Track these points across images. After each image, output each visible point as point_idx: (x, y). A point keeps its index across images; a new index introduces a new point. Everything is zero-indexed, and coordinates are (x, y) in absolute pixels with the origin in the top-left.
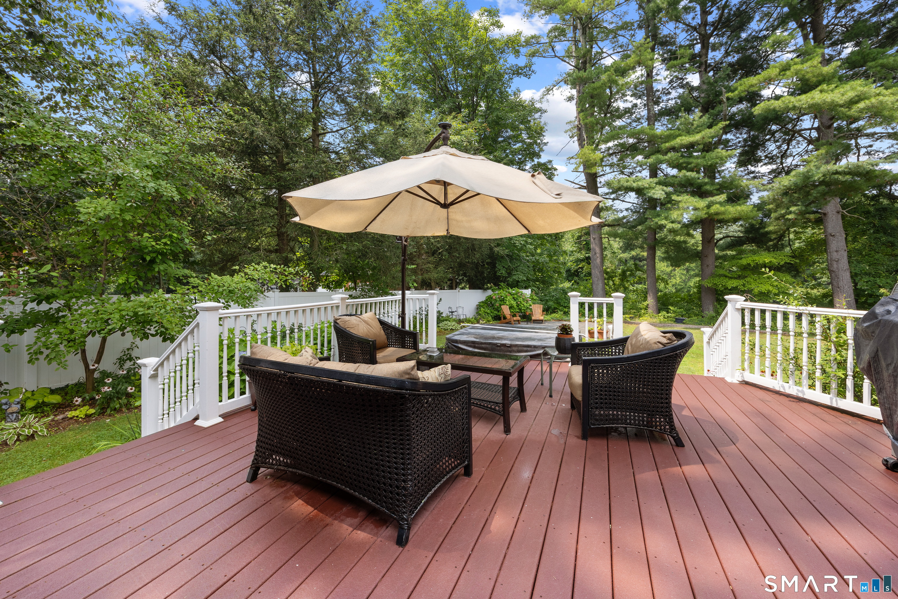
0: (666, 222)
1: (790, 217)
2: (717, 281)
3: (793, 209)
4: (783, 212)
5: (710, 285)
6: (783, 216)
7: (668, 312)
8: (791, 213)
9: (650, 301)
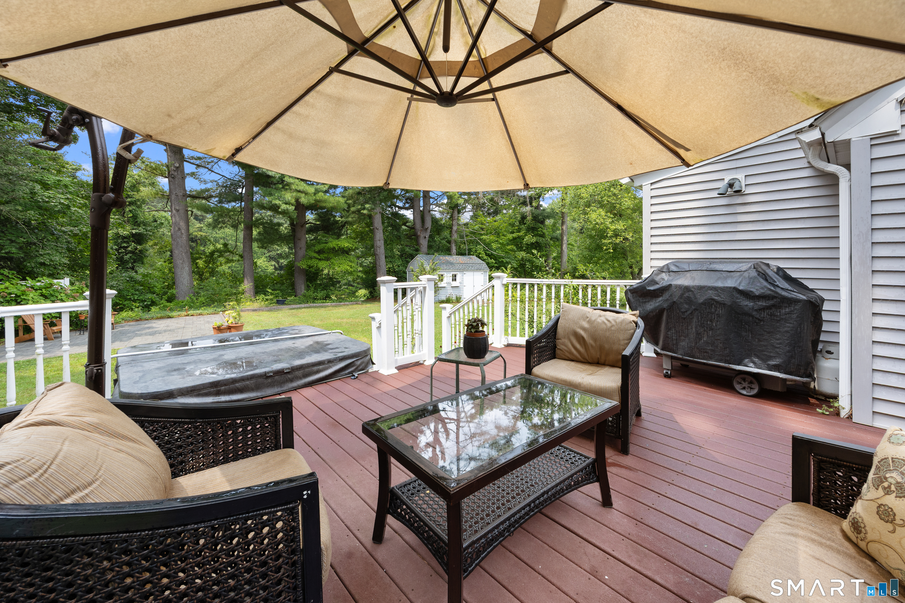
0: (281, 203)
1: (365, 212)
2: (310, 262)
3: (367, 206)
4: (359, 207)
5: (304, 267)
6: (359, 211)
7: (265, 294)
8: (364, 209)
9: (247, 285)
